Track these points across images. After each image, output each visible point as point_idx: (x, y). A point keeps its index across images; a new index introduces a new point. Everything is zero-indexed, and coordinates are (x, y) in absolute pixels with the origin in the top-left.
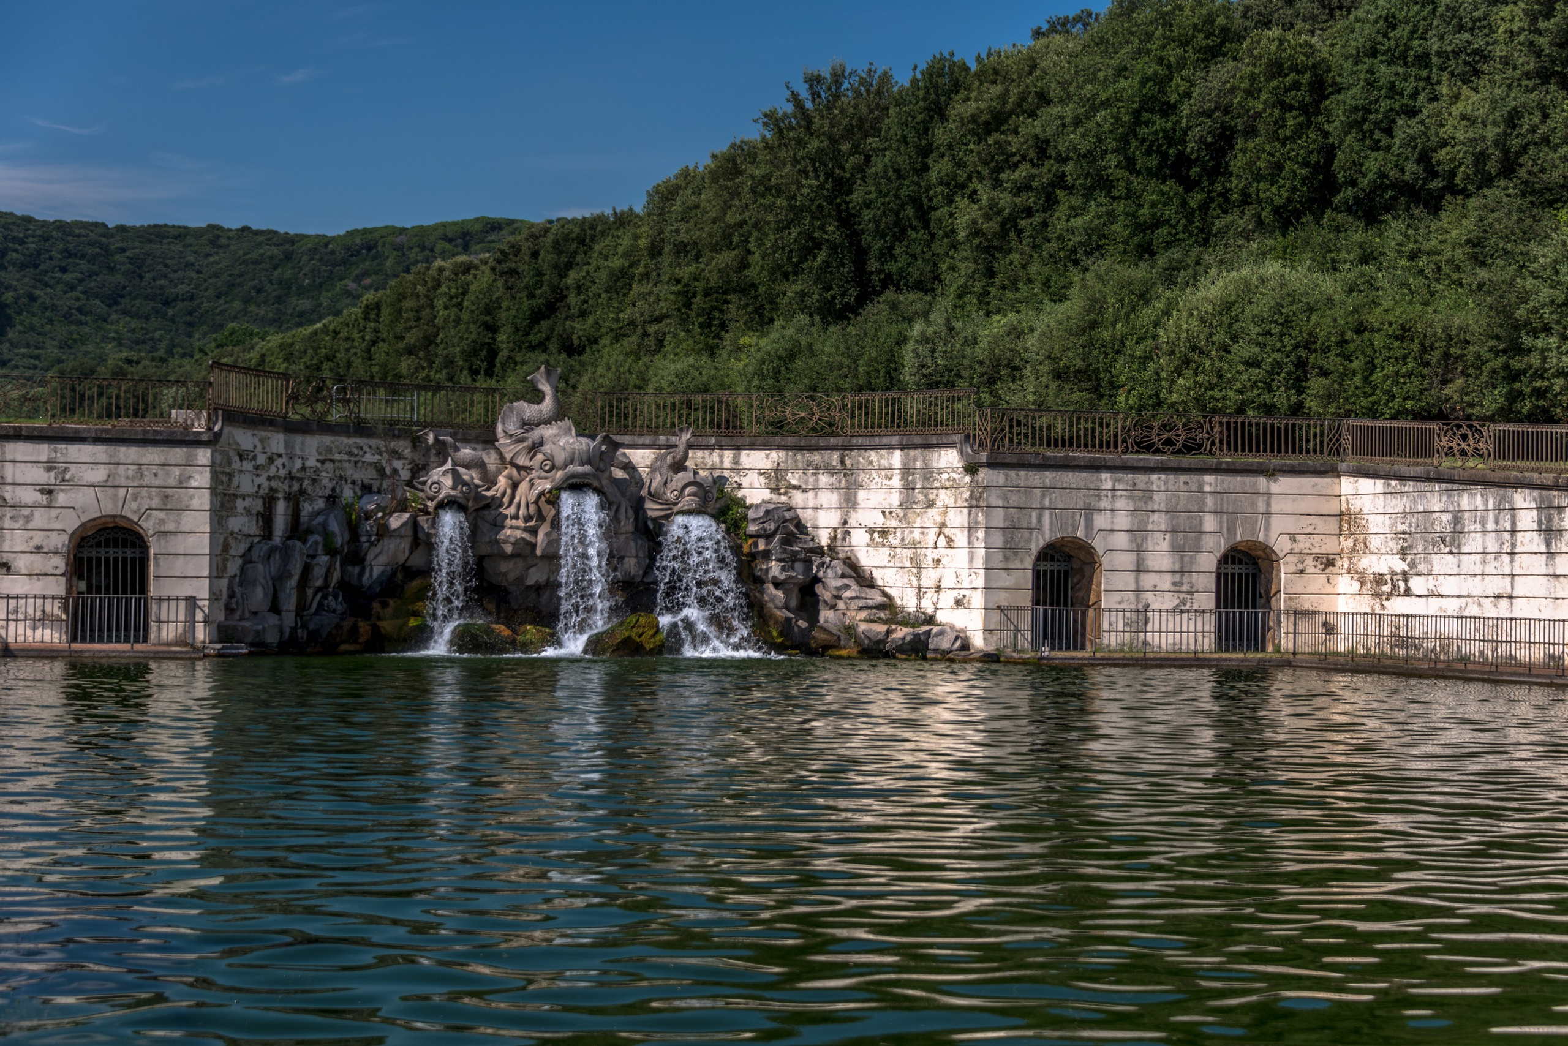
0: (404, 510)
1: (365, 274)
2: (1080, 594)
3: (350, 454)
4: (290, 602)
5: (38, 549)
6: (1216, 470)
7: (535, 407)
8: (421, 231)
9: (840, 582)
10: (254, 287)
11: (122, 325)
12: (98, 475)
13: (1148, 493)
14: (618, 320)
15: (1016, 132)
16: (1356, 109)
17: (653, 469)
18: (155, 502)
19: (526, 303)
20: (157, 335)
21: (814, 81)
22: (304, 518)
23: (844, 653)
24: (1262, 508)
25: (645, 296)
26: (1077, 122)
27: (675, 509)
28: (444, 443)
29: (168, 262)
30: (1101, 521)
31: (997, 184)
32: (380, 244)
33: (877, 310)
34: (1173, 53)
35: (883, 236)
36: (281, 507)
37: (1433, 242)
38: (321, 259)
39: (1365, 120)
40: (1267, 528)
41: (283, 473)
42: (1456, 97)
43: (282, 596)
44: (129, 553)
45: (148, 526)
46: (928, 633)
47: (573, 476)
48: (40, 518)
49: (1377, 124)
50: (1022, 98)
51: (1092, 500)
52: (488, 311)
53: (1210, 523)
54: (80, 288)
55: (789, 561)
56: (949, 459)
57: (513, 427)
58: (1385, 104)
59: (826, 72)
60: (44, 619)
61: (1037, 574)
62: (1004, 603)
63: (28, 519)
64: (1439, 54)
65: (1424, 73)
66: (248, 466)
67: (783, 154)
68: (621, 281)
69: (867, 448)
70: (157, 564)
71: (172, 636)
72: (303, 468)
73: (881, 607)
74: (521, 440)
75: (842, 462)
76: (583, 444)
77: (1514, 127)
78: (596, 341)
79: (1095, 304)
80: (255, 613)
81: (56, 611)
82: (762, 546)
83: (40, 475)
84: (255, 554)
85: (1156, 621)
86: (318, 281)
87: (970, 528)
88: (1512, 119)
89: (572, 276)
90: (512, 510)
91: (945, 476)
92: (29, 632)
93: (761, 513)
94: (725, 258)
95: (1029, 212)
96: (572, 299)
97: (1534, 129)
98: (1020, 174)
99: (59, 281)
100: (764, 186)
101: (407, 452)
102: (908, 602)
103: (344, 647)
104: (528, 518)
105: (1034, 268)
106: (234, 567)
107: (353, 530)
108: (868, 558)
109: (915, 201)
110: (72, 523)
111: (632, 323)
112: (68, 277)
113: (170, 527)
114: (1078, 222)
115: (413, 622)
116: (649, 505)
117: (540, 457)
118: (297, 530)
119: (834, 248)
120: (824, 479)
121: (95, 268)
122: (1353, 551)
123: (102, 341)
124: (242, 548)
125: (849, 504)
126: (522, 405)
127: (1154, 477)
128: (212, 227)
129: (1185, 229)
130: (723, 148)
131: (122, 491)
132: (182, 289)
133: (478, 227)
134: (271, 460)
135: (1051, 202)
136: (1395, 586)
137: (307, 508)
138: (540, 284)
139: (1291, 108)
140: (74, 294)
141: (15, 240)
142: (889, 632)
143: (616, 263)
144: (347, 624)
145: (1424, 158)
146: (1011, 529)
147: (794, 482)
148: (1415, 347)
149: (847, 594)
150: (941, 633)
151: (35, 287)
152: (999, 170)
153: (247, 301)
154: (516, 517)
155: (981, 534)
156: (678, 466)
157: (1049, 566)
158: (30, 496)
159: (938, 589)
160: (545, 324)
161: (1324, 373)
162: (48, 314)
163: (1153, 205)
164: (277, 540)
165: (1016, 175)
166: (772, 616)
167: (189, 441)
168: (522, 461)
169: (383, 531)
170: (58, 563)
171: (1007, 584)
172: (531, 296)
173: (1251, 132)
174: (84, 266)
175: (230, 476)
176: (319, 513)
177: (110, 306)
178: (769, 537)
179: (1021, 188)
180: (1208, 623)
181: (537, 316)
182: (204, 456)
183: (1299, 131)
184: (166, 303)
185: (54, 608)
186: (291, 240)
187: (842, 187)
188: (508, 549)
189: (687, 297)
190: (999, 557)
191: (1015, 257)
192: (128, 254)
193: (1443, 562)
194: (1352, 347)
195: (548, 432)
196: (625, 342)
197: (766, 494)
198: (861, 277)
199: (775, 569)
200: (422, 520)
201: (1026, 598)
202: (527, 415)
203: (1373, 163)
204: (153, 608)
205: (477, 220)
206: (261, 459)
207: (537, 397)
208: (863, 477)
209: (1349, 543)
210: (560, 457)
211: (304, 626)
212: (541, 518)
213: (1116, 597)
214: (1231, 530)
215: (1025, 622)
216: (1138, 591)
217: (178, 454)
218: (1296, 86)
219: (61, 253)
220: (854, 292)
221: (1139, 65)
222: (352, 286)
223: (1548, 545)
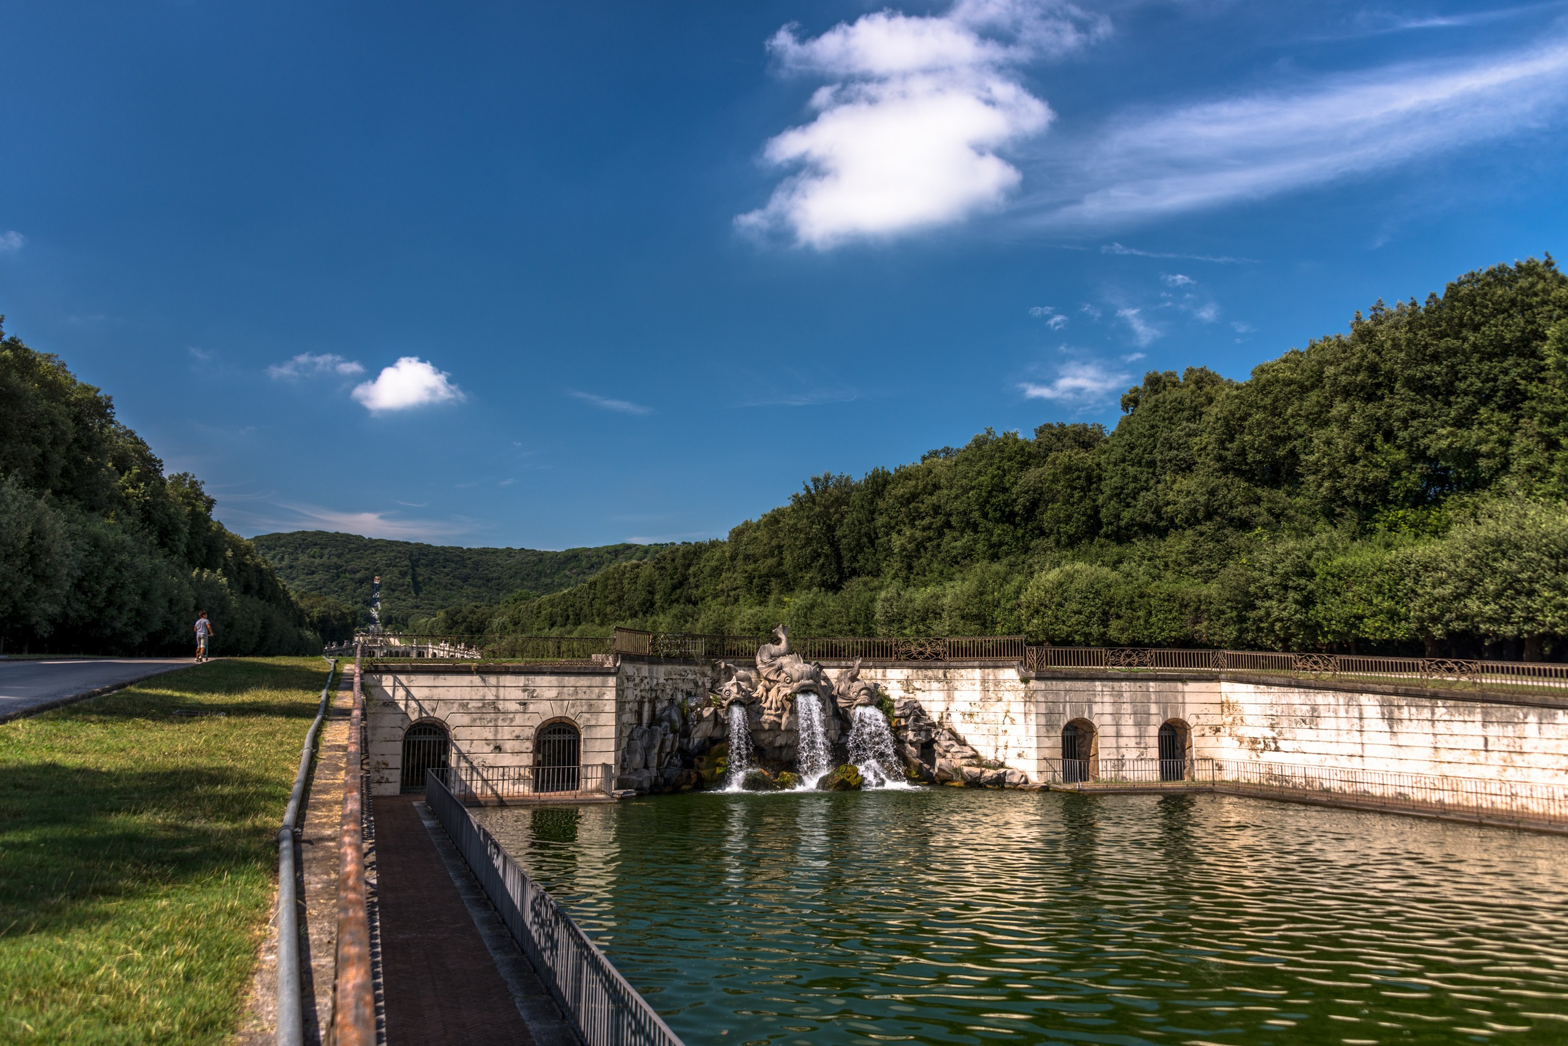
0: (710, 706)
1: (574, 568)
2: (1084, 749)
3: (680, 675)
4: (654, 763)
5: (518, 738)
6: (1155, 679)
7: (777, 647)
8: (597, 550)
9: (948, 743)
10: (526, 574)
11: (469, 590)
12: (553, 693)
13: (1120, 693)
14: (715, 589)
15: (923, 503)
16: (1116, 488)
17: (839, 680)
18: (584, 709)
19: (669, 582)
21: (816, 481)
22: (658, 712)
23: (956, 784)
24: (1180, 700)
25: (728, 578)
26: (957, 497)
27: (855, 703)
28: (730, 668)
29: (489, 563)
30: (1096, 709)
31: (913, 526)
33: (855, 584)
34: (1006, 465)
35: (851, 551)
36: (646, 706)
37: (1163, 552)
38: (555, 562)
39: (1121, 493)
40: (1184, 712)
41: (647, 687)
42: (1174, 482)
43: (650, 758)
44: (567, 737)
45: (580, 722)
46: (1005, 773)
47: (804, 686)
48: (519, 719)
49: (1128, 495)
50: (925, 487)
51: (1092, 697)
52: (650, 585)
53: (1154, 709)
54: (451, 575)
55: (918, 730)
56: (1010, 675)
57: (766, 659)
58: (1132, 486)
59: (822, 477)
60: (520, 779)
61: (1063, 737)
62: (1047, 756)
63: (512, 720)
64: (1161, 461)
65: (1151, 470)
66: (631, 684)
67: (801, 513)
68: (717, 572)
69: (959, 668)
70: (585, 745)
71: (594, 786)
72: (657, 684)
73: (972, 757)
74: (772, 665)
75: (945, 676)
76: (808, 668)
77: (1214, 496)
78: (703, 599)
79: (982, 583)
80: (636, 770)
81: (527, 774)
82: (903, 723)
83: (519, 695)
84: (635, 735)
85: (1128, 765)
86: (554, 571)
87: (1025, 714)
88: (1212, 493)
89: (692, 570)
90: (767, 705)
91: (1008, 684)
92: (511, 787)
93: (902, 704)
94: (771, 561)
95: (930, 539)
96: (691, 580)
97: (1224, 497)
98: (927, 521)
99: (442, 572)
100: (795, 529)
101: (709, 673)
102: (988, 754)
103: (684, 787)
104: (777, 709)
105: (935, 565)
106: (624, 744)
107: (685, 718)
108: (961, 730)
109: (867, 535)
110: (537, 722)
111: (723, 591)
112: (446, 570)
113: (593, 722)
114: (959, 544)
115: (719, 771)
116: (839, 700)
117: (783, 675)
118: (655, 720)
119: (827, 556)
120: (935, 685)
121: (458, 566)
122: (1233, 723)
124: (629, 731)
125: (950, 699)
126: (769, 645)
127: (1123, 684)
128: (508, 548)
129: (1016, 547)
130: (768, 511)
131: (566, 703)
132: (495, 575)
134: (642, 680)
135: (941, 535)
136: (1266, 745)
137: (659, 706)
138: (676, 573)
139: (1076, 488)
140: (448, 577)
141: (424, 555)
142: (982, 772)
143: (713, 563)
144: (685, 773)
145: (1157, 511)
146: (1049, 714)
147: (917, 686)
148: (1177, 606)
149: (953, 750)
150: (1012, 773)
151: (431, 575)
152: (914, 519)
153: (523, 579)
154: (770, 708)
155: (1033, 717)
156: (854, 679)
157: (1069, 734)
158: (513, 706)
159: (1006, 747)
160: (678, 591)
161: (1119, 617)
162: (437, 586)
163: (999, 535)
164: (645, 725)
165: (924, 522)
166: (911, 762)
167: (602, 672)
168: (772, 677)
169: (700, 718)
170: (529, 745)
171: (1048, 745)
172: (672, 579)
173: (1053, 500)
174: (453, 565)
175: (623, 691)
176: (664, 710)
177: (464, 582)
178: (907, 717)
179: (924, 529)
180: (1156, 765)
181: (674, 588)
182: (612, 681)
183: (1081, 499)
184: (488, 581)
185: (527, 773)
186: (542, 554)
187: (831, 529)
188: (766, 726)
189: (750, 579)
190: (1043, 730)
191: (923, 560)
193: (1303, 733)
194: (1137, 605)
195: (785, 660)
196: (719, 599)
197: (902, 694)
198: (840, 570)
199: (911, 735)
200: (720, 712)
201: (1058, 753)
202: (773, 652)
203: (1126, 515)
204: (583, 771)
206: (637, 680)
207: (777, 641)
208: (957, 684)
209: (1230, 719)
210: (796, 675)
211: (662, 776)
212: (784, 709)
213: (1107, 751)
214: (1165, 713)
215: (1058, 766)
216: (1118, 748)
217: (597, 680)
218: (1079, 478)
219: (443, 560)
220: (837, 577)
221: (990, 470)
222: (568, 573)
223: (1391, 727)
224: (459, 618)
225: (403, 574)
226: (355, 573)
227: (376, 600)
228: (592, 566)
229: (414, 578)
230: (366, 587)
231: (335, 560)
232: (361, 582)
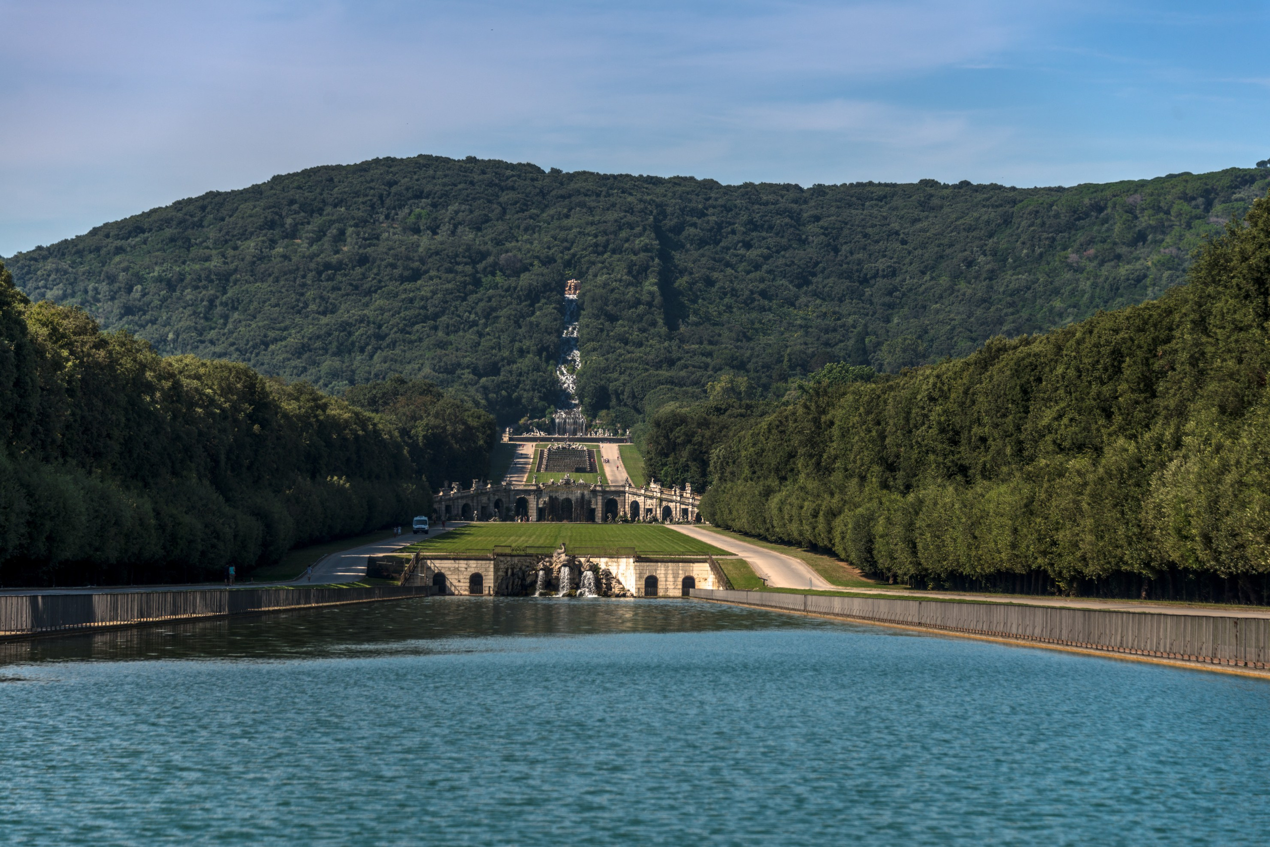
0: (533, 570)
2: (653, 585)
5: (465, 578)
6: (682, 562)
10: (965, 260)
11: (811, 309)
12: (475, 565)
13: (668, 567)
18: (484, 570)
20: (850, 320)
22: (514, 572)
23: (615, 596)
24: (692, 569)
27: (586, 569)
29: (869, 230)
30: (659, 572)
32: (1110, 204)
36: (509, 570)
38: (1043, 224)
40: (693, 573)
41: (509, 564)
43: (509, 586)
44: (479, 578)
45: (483, 574)
46: (628, 591)
47: (565, 563)
48: (465, 573)
51: (657, 568)
53: (681, 572)
54: (765, 267)
55: (607, 579)
62: (639, 586)
66: (502, 563)
69: (620, 558)
70: (484, 581)
73: (621, 587)
74: (558, 557)
75: (618, 560)
80: (504, 589)
82: (602, 577)
83: (465, 566)
84: (504, 579)
85: (670, 590)
86: (1038, 251)
87: (635, 572)
90: (553, 570)
91: (630, 563)
92: (464, 592)
93: (603, 570)
99: (742, 258)
101: (536, 559)
102: (625, 586)
103: (520, 594)
104: (556, 572)
107: (523, 574)
108: (620, 579)
110: (470, 574)
112: (753, 254)
113: (487, 574)
115: (532, 591)
116: (580, 569)
117: (559, 560)
118: (512, 575)
120: (614, 564)
121: (784, 241)
123: (787, 329)
125: (618, 568)
127: (670, 564)
128: (925, 183)
131: (478, 568)
132: (882, 264)
133: (1226, 181)
140: (758, 274)
141: (693, 212)
142: (621, 592)
146: (641, 573)
147: (610, 564)
149: (617, 585)
151: (713, 269)
153: (956, 276)
156: (588, 561)
157: (648, 580)
158: (463, 569)
159: (629, 584)
162: (726, 300)
164: (508, 576)
166: (601, 589)
169: (529, 575)
170: (468, 580)
171: (640, 583)
174: (771, 240)
175: (498, 565)
176: (517, 571)
177: (799, 286)
180: (680, 590)
182: (492, 562)
184: (865, 281)
185: (468, 588)
188: (551, 577)
190: (639, 578)
192: (821, 223)
197: (604, 566)
199: (603, 581)
200: (536, 572)
201: (644, 585)
202: (559, 552)
204: (483, 588)
205: (1225, 172)
206: (505, 562)
208: (620, 563)
210: (562, 560)
213: (662, 586)
214: (686, 573)
215: (643, 590)
216: (666, 585)
217: (487, 562)
219: (745, 225)
222: (1073, 257)
224: (678, 434)
225: (638, 273)
226: (517, 273)
227: (571, 344)
228: (1141, 237)
229: (665, 283)
230: (544, 313)
231: (468, 236)
232: (533, 296)
